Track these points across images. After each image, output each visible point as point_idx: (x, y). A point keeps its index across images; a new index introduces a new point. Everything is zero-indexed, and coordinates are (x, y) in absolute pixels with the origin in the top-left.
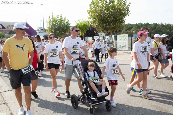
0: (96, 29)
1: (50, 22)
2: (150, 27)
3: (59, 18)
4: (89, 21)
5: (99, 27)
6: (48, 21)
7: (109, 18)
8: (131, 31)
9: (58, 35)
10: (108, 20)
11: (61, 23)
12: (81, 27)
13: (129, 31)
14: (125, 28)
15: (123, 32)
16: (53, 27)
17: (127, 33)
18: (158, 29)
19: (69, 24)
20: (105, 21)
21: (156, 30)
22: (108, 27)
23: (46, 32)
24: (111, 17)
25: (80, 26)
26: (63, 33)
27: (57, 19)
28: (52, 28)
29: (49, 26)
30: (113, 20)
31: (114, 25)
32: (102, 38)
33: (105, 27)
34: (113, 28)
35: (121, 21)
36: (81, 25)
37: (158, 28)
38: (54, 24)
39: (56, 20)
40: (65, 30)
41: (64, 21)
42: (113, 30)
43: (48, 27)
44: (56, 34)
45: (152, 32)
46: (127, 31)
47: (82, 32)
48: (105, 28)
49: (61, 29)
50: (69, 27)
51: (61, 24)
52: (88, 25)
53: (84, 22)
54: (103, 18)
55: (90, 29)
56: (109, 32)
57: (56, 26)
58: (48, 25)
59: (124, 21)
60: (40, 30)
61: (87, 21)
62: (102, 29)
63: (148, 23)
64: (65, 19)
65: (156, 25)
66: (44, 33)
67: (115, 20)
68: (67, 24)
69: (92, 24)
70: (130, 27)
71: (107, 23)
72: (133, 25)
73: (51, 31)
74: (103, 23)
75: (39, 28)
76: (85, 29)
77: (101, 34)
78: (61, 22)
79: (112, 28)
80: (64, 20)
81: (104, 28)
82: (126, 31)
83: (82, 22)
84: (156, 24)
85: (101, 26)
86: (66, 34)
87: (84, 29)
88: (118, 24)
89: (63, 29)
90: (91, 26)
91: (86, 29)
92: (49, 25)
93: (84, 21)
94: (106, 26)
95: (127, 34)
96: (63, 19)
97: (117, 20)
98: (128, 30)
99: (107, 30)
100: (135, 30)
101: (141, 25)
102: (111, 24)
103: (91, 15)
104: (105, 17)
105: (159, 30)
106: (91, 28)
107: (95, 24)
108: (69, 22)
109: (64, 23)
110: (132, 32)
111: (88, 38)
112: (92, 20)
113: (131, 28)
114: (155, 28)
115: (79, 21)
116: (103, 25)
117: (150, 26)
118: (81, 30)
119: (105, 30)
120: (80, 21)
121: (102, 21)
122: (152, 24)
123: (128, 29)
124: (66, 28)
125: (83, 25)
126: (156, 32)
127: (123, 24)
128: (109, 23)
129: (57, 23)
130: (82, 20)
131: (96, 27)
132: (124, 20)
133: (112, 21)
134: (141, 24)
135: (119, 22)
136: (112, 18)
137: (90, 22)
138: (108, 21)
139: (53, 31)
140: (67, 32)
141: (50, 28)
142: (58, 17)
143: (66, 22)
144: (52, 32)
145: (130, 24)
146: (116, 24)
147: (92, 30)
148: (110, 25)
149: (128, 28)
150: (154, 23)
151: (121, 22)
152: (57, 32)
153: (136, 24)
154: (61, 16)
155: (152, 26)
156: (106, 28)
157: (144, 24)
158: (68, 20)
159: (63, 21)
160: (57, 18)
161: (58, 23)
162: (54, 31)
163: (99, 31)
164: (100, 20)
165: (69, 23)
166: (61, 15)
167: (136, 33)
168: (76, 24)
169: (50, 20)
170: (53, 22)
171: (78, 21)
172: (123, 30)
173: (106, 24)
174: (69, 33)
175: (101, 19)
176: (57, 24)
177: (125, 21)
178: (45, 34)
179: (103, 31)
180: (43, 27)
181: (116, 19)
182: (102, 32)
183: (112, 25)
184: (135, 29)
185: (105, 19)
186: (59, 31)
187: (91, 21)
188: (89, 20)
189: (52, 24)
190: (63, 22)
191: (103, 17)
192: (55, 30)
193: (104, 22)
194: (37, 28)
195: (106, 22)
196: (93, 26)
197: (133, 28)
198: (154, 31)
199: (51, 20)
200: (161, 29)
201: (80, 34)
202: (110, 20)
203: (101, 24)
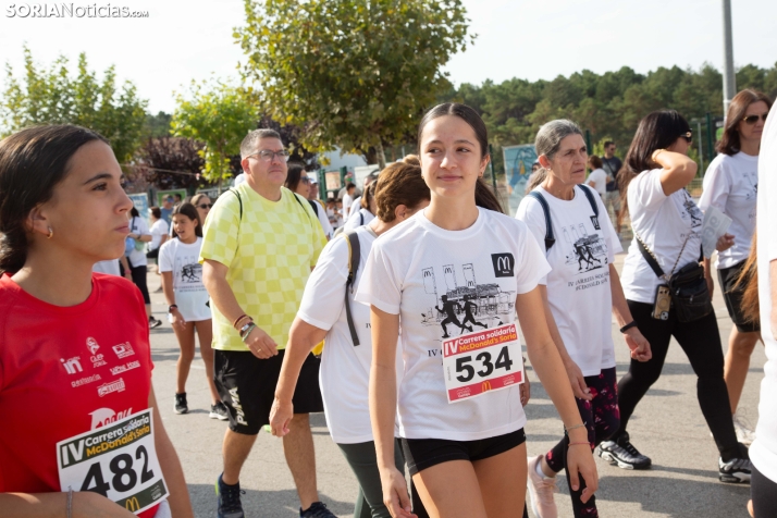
1: (15, 103)
2: (637, 94)
3: (74, 75)
4: (251, 89)
5: (306, 121)
7: (359, 69)
8: (529, 124)
10: (351, 82)
11: (86, 103)
12: (208, 122)
13: (517, 123)
14: (497, 108)
17: (507, 137)
18: (685, 103)
19: (141, 110)
20: (339, 87)
22: (354, 119)
24: (368, 63)
25: (203, 119)
27: (61, 79)
29: (13, 127)
30: (378, 79)
31: (386, 108)
32: (336, 179)
33: (339, 120)
34: (385, 123)
37: (686, 97)
38: (45, 110)
39: (56, 85)
41: (108, 90)
42: (388, 131)
46: (504, 123)
47: (216, 151)
48: (343, 128)
51: (88, 109)
52: (249, 110)
53: (223, 98)
54: (321, 71)
56: (368, 145)
58: (5, 122)
59: (441, 78)
61: (237, 90)
62: (323, 129)
63: (627, 72)
64: (110, 78)
65: (675, 77)
67: (389, 78)
68: (127, 109)
70: (523, 99)
71: (353, 95)
74: (325, 100)
77: (322, 160)
78: (85, 97)
79: (383, 123)
80: (107, 86)
81: (337, 125)
82: (500, 127)
83: (210, 94)
84: (677, 72)
85: (316, 116)
88: (406, 97)
91: (241, 132)
92: (11, 122)
93: (225, 88)
94: (342, 114)
96: (95, 82)
97: (401, 75)
98: (510, 121)
99: (352, 137)
101: (587, 86)
102: (372, 103)
103: (255, 58)
104: (337, 65)
105: (691, 104)
108: (140, 96)
109: (106, 104)
110: (533, 127)
112: (264, 84)
114: (667, 97)
115: (195, 89)
116: (327, 110)
117: (635, 87)
118: (213, 143)
120: (204, 92)
121: (322, 88)
122: (650, 73)
123: (511, 114)
124: (123, 132)
125: (220, 110)
128: (358, 95)
129: (59, 105)
130: (209, 83)
131: (293, 120)
133: (377, 83)
134: (589, 76)
136: (374, 68)
138: (354, 84)
140: (132, 154)
142: (64, 72)
143: (116, 96)
146: (398, 97)
148: (368, 107)
149: (511, 106)
150: (661, 70)
154: (82, 65)
155: (653, 85)
156: (345, 124)
157: (608, 74)
158: (129, 87)
159: (99, 91)
160: (57, 72)
161: (71, 104)
163: (309, 142)
164: (311, 83)
165: (136, 105)
166: (82, 56)
169: (17, 88)
170: (37, 99)
171: (189, 90)
173: (344, 102)
175: (314, 78)
176: (65, 112)
181: (394, 71)
183: (376, 109)
185: (338, 74)
189: (33, 112)
190: (100, 97)
191: (325, 64)
193: (332, 90)
197: (543, 107)
199: (24, 87)
201: (208, 164)
202: (361, 81)
203: (318, 102)
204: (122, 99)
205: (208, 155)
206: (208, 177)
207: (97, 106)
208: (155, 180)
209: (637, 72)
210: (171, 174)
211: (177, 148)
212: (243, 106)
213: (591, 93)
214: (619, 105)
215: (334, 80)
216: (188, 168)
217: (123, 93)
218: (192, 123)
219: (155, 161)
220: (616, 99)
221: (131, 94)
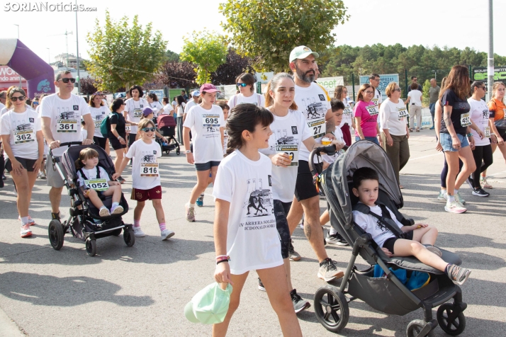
0: (246, 61)
1: (98, 40)
2: (404, 56)
3: (130, 26)
4: (227, 36)
5: (257, 55)
6: (91, 36)
7: (287, 29)
8: (352, 67)
9: (127, 81)
11: (136, 41)
12: (200, 54)
13: (347, 66)
14: (336, 59)
15: (328, 70)
16: (110, 54)
17: (341, 73)
18: (426, 63)
19: (164, 46)
20: (276, 38)
21: (421, 66)
22: (284, 55)
23: (86, 70)
24: (293, 26)
25: (198, 52)
26: (143, 75)
27: (124, 28)
28: (106, 56)
29: (97, 52)
30: (298, 35)
33: (274, 55)
35: (321, 37)
36: (201, 48)
37: (426, 60)
38: (114, 43)
39: (121, 31)
40: (151, 62)
41: (147, 34)
43: (92, 56)
44: (120, 76)
45: (411, 70)
46: (340, 66)
47: (203, 69)
48: (277, 60)
49: (137, 60)
50: (162, 55)
51: (136, 44)
52: (223, 48)
53: (209, 41)
54: (267, 29)
55: (228, 60)
57: (121, 51)
58: (93, 49)
59: (330, 37)
60: (65, 62)
61: (219, 37)
62: (266, 60)
63: (399, 46)
64: (149, 29)
65: (421, 50)
66: (79, 75)
67: (304, 35)
68: (156, 45)
69: (235, 46)
70: (348, 55)
71: (282, 43)
72: (358, 49)
73: (104, 68)
74: (268, 44)
75: (64, 58)
76: (214, 62)
77: (263, 76)
78: (135, 38)
80: (147, 33)
81: (273, 58)
82: (338, 68)
83: (203, 39)
84: (422, 48)
85: (262, 53)
86: (153, 77)
87: (211, 62)
89: (143, 61)
90: (231, 51)
91: (218, 60)
92: (96, 49)
93: (211, 36)
94: (277, 52)
95: (342, 77)
96: (141, 31)
97: (310, 33)
98: (343, 65)
99: (281, 65)
100: (364, 65)
101: (380, 51)
103: (232, 20)
104: (276, 26)
105: (429, 64)
106: (233, 57)
107: (244, 47)
108: (163, 39)
109: (146, 42)
110: (354, 69)
111: (223, 88)
112: (235, 34)
113: (353, 58)
114: (418, 59)
115: (195, 35)
116: (269, 50)
117: (404, 53)
118: (202, 65)
119: (274, 65)
120: (198, 38)
121: (267, 38)
122: (409, 47)
123: (343, 62)
124: (154, 57)
125: (207, 47)
126: (422, 69)
127: (328, 47)
128: (286, 43)
129: (122, 41)
130: (202, 34)
131: (249, 54)
132: (331, 35)
133: (297, 37)
134: (381, 47)
135: (317, 39)
136: (297, 28)
137: (230, 40)
138: (284, 37)
139: (111, 67)
140: (157, 69)
141: (101, 58)
142: (125, 24)
143: (151, 38)
144: (108, 71)
145: (350, 48)
147: (237, 64)
149: (343, 58)
150: (415, 46)
151: (323, 41)
152: (123, 70)
153: (367, 47)
154: (136, 21)
155: (412, 53)
156: (278, 57)
157: (390, 46)
158: (158, 34)
159: (143, 35)
160: (122, 24)
161: (127, 41)
162: (114, 69)
163: (257, 66)
164: (261, 35)
165: (161, 43)
166: (136, 17)
167: (366, 73)
168: (185, 45)
169: (100, 31)
170: (111, 38)
171: (192, 36)
172: (328, 65)
173: (278, 47)
174: (161, 73)
175: (263, 32)
176: (124, 45)
177: (335, 37)
178: (81, 77)
179: (270, 66)
180: (76, 55)
181: (307, 31)
182: (267, 71)
184: (365, 62)
185: (276, 31)
186: (131, 68)
187: (231, 35)
188: (224, 33)
189: (108, 44)
191: (269, 25)
192: (115, 63)
193: (272, 39)
194: (56, 57)
195: (279, 41)
196: (237, 53)
197: (359, 60)
198: (415, 67)
199: (104, 31)
200: (434, 61)
201: (199, 76)
202: (288, 35)
203: (264, 45)
204: (154, 40)
205: (199, 71)
206: (198, 83)
207: (141, 43)
208: (168, 83)
209: (403, 46)
210: (177, 80)
211: (181, 67)
212: (220, 46)
213: (382, 55)
214: (396, 61)
215: (273, 34)
216: (186, 78)
217: (156, 37)
218: (192, 54)
219: (169, 73)
220: (394, 58)
221: (159, 38)
